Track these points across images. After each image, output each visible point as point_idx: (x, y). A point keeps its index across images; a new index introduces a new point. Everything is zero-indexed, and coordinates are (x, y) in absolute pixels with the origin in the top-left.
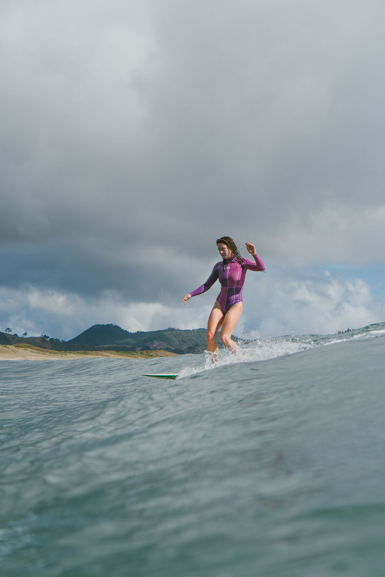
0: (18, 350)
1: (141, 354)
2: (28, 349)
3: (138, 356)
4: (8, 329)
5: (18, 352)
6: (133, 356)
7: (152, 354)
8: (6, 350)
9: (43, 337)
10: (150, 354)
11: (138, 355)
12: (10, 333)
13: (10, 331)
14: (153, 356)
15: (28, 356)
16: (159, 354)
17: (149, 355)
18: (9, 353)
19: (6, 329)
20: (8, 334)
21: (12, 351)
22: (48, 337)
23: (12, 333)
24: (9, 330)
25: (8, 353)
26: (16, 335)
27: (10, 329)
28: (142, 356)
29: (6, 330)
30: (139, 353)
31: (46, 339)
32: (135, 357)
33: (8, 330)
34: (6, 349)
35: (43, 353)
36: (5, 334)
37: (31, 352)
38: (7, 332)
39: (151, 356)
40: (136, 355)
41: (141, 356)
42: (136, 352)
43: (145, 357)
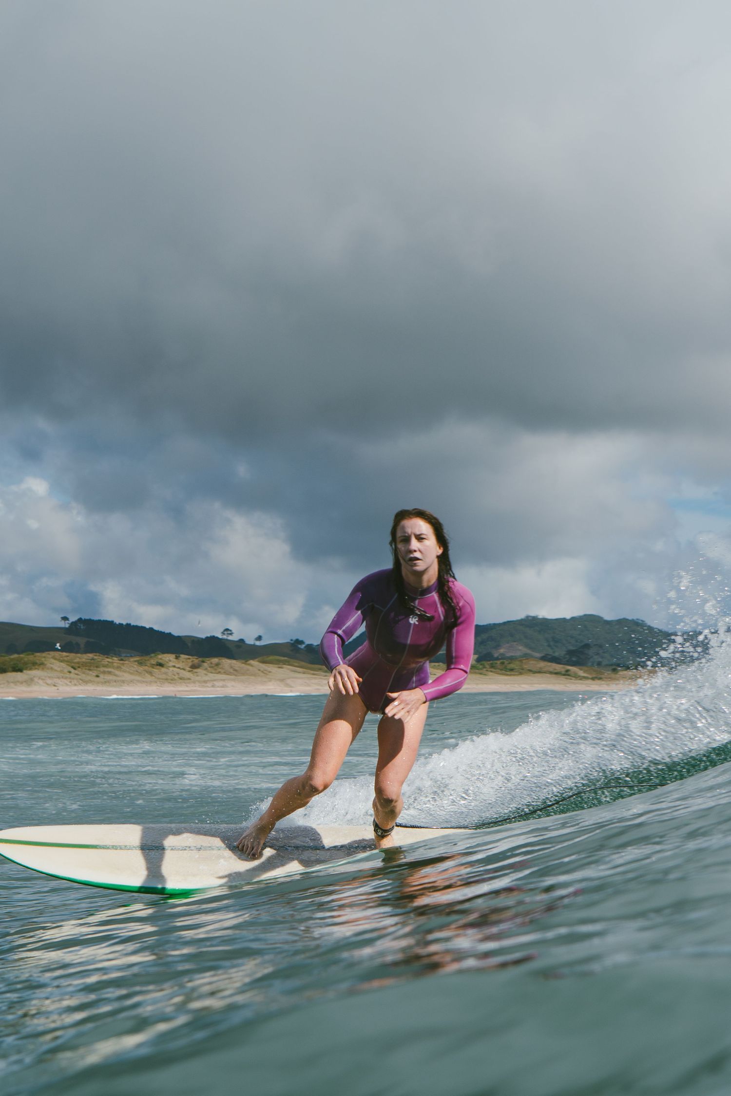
0: (269, 669)
1: (490, 668)
2: (284, 666)
3: (487, 671)
4: (227, 630)
5: (270, 672)
6: (477, 671)
7: (512, 666)
8: (248, 670)
9: (292, 642)
10: (508, 667)
11: (485, 669)
12: (230, 638)
13: (231, 634)
14: (515, 670)
15: (289, 678)
16: (526, 667)
17: (507, 669)
18: (254, 675)
19: (222, 631)
20: (227, 640)
21: (259, 670)
22: (302, 642)
23: (234, 638)
24: (229, 632)
25: (252, 675)
26: (242, 641)
27: (231, 631)
28: (494, 670)
29: (223, 633)
30: (488, 666)
31: (300, 646)
32: (481, 674)
33: (225, 632)
34: (248, 667)
35: (312, 672)
36: (221, 639)
37: (293, 671)
38: (225, 637)
39: (512, 670)
40: (481, 669)
41: (491, 671)
42: (481, 665)
43: (500, 672)
